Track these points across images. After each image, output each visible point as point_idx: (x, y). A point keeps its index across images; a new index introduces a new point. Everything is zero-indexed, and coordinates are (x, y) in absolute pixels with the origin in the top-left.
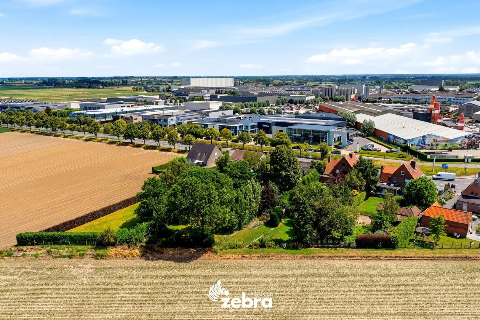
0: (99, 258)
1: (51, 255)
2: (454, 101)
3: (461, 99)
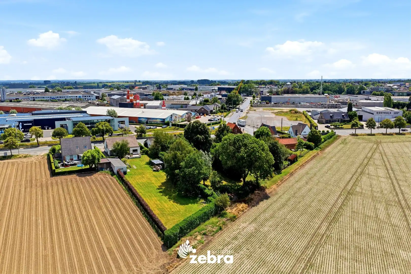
1: (209, 235)
2: (83, 98)
3: (88, 96)
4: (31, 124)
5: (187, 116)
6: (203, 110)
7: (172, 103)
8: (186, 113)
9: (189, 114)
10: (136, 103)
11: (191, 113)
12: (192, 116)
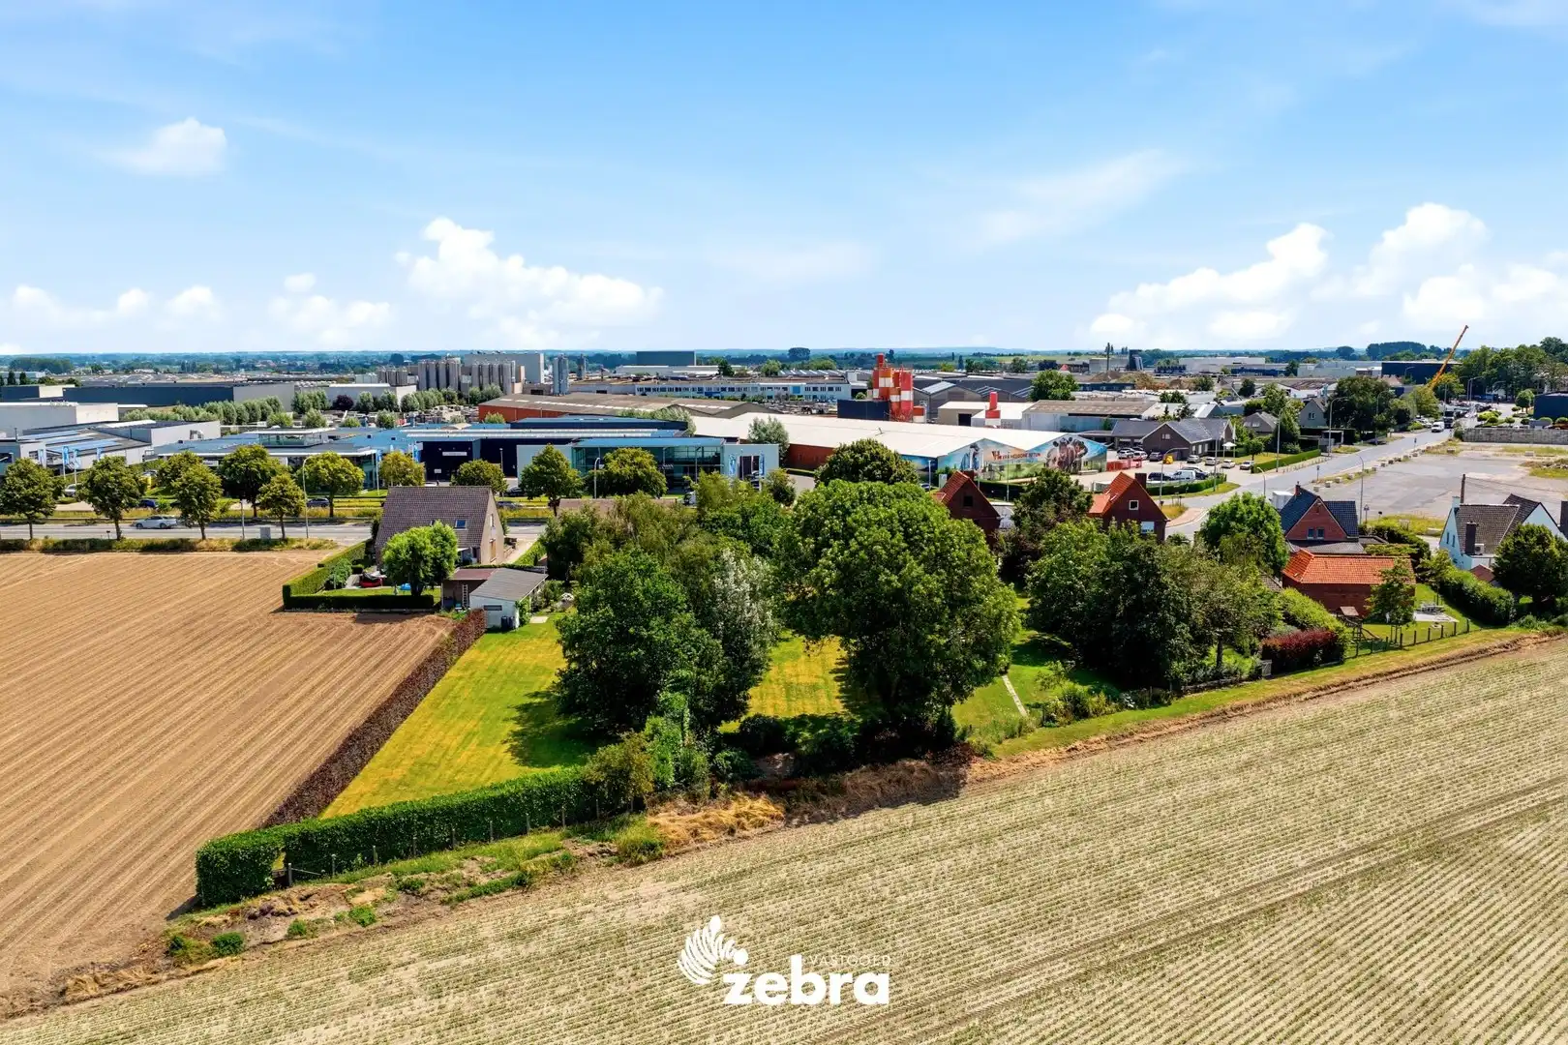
0: (644, 858)
1: (431, 897)
2: (808, 393)
3: (823, 389)
4: (465, 454)
5: (1057, 453)
6: (1168, 437)
7: (1073, 411)
8: (1055, 444)
9: (1070, 446)
10: (900, 403)
11: (1082, 446)
12: (1084, 458)
